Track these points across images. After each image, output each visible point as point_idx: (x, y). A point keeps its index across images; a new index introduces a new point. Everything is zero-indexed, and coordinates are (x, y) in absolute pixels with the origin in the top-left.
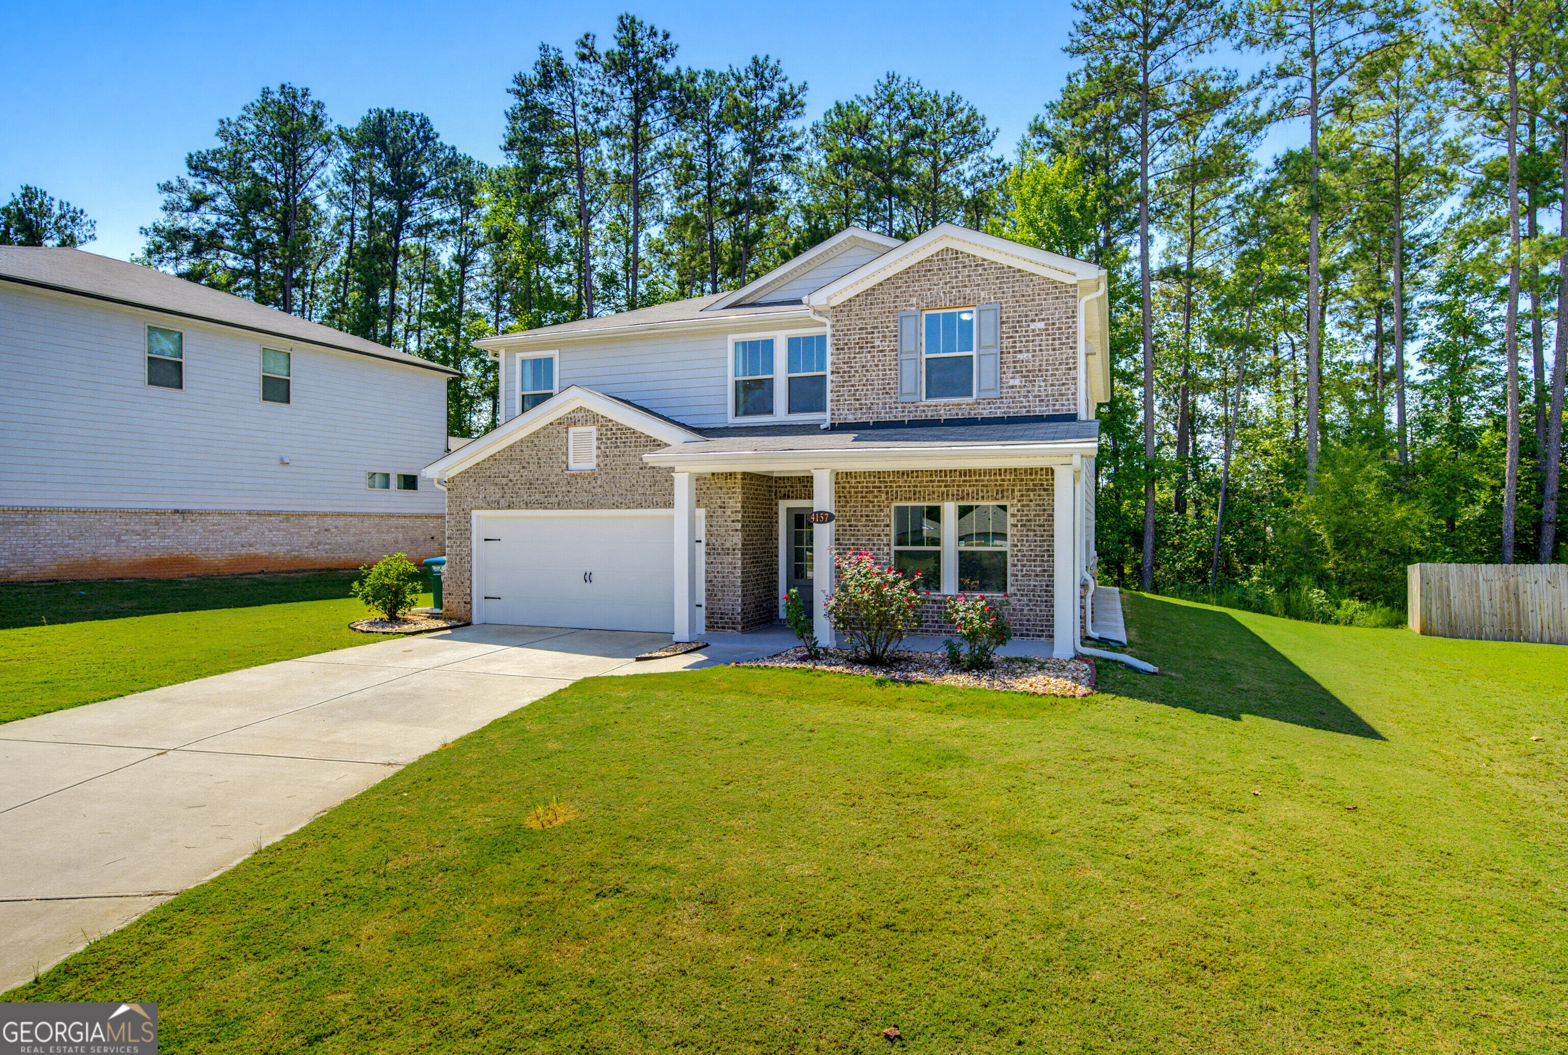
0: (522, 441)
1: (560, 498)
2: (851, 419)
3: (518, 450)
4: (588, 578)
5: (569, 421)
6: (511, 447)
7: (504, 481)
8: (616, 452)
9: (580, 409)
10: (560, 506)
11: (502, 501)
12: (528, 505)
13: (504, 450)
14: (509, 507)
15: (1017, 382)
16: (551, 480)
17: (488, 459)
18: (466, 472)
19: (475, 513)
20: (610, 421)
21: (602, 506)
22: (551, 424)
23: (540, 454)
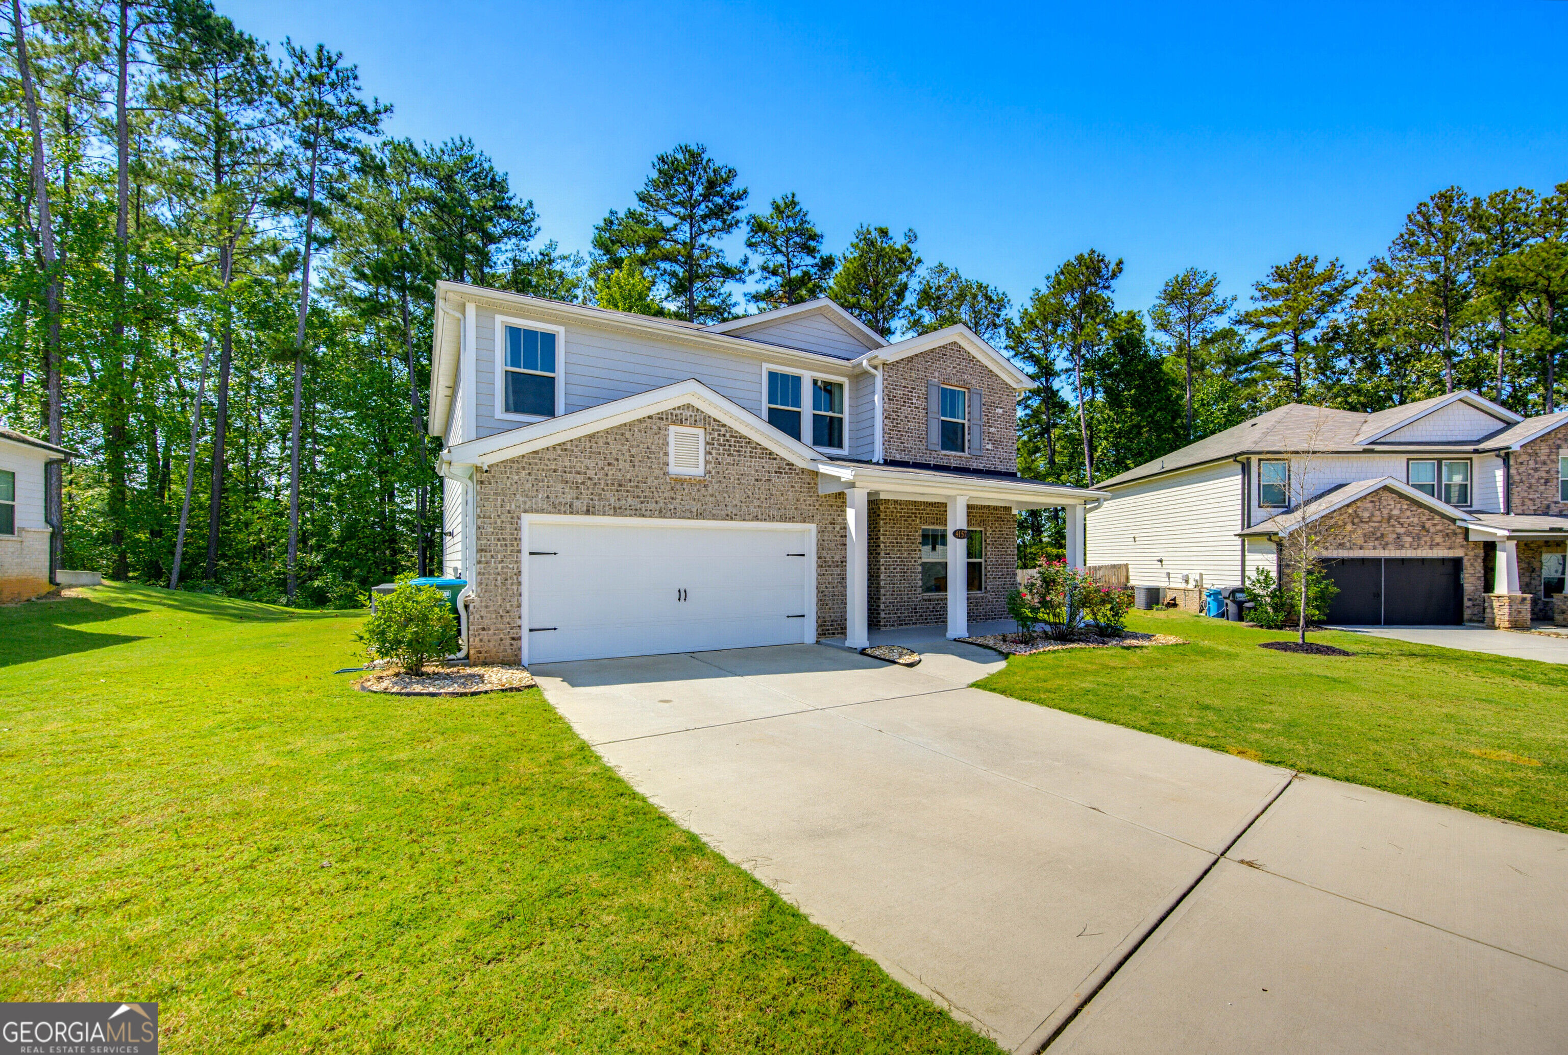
0: (607, 432)
1: (661, 504)
2: (898, 457)
3: (601, 442)
4: (682, 595)
5: (676, 417)
6: (591, 437)
7: (580, 478)
8: (729, 459)
9: (688, 406)
10: (662, 514)
11: (577, 504)
12: (617, 511)
13: (579, 439)
14: (588, 512)
15: (990, 447)
16: (649, 481)
17: (554, 448)
18: (513, 461)
19: (527, 519)
20: (724, 426)
21: (714, 517)
22: (650, 417)
23: (633, 451)
